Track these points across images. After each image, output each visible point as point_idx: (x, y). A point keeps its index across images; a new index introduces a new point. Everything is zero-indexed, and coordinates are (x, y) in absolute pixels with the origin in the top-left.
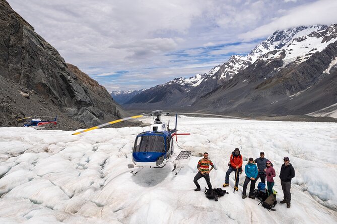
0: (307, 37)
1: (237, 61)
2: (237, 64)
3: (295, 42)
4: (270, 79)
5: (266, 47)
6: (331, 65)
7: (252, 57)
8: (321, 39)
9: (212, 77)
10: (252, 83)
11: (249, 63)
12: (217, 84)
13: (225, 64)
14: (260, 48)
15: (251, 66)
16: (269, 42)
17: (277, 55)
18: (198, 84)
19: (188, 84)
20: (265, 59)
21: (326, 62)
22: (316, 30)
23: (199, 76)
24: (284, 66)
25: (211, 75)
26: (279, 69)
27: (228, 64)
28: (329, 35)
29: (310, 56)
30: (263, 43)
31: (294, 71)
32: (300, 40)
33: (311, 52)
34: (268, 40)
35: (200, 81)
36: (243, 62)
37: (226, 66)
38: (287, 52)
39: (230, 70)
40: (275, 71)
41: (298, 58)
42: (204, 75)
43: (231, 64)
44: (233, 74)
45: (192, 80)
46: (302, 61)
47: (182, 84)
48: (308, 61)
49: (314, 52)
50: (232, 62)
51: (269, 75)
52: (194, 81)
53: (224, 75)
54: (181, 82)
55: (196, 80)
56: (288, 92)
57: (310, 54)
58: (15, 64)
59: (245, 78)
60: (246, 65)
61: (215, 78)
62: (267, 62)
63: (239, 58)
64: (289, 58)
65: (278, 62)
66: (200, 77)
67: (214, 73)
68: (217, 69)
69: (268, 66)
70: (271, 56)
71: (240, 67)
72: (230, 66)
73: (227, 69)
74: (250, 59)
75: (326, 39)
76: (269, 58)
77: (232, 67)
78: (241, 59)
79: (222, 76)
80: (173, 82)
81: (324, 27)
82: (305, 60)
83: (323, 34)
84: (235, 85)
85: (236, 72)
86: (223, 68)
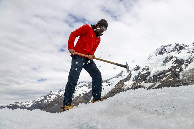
0: (83, 86)
1: (53, 94)
2: (53, 95)
3: (79, 87)
7: (60, 93)
8: (88, 87)
9: (39, 102)
10: (60, 106)
11: (59, 96)
12: (41, 106)
13: (47, 95)
18: (30, 106)
19: (24, 106)
21: (90, 97)
22: (86, 83)
23: (31, 101)
24: (74, 98)
25: (39, 101)
27: (48, 95)
28: (90, 86)
29: (84, 94)
31: (78, 100)
32: (81, 87)
33: (85, 92)
35: (32, 104)
36: (56, 95)
37: (47, 96)
38: (76, 92)
39: (49, 99)
41: (80, 94)
42: (34, 101)
43: (50, 96)
44: (51, 101)
45: (27, 103)
47: (20, 106)
49: (86, 92)
50: (51, 94)
52: (28, 104)
53: (46, 101)
54: (19, 104)
55: (29, 103)
57: (84, 93)
59: (56, 103)
60: (57, 96)
61: (40, 102)
63: (54, 93)
64: (76, 95)
66: (32, 102)
67: (40, 100)
68: (42, 98)
71: (54, 97)
72: (49, 97)
73: (48, 98)
74: (60, 94)
77: (50, 97)
78: (55, 93)
79: (45, 102)
80: (13, 104)
81: (88, 83)
82: (83, 96)
83: (89, 85)
84: (51, 107)
85: (52, 100)
86: (45, 97)
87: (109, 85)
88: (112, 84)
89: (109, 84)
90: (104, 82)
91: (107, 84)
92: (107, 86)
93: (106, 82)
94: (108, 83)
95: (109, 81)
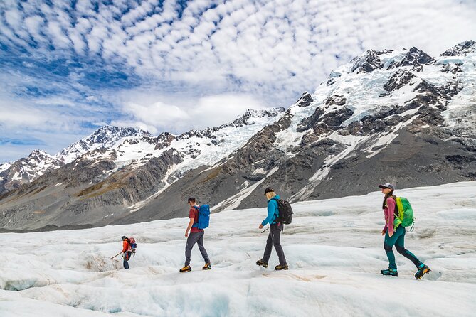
0: (140, 141)
1: (43, 158)
2: (43, 162)
3: (127, 144)
4: (98, 185)
5: (84, 147)
6: (167, 173)
7: (64, 157)
8: (154, 145)
10: (72, 188)
11: (61, 164)
12: (4, 190)
13: (22, 159)
14: (76, 146)
15: (65, 167)
16: (89, 142)
17: (107, 155)
20: (90, 158)
21: (163, 170)
24: (116, 169)
26: (109, 173)
27: (27, 160)
28: (161, 142)
29: (146, 161)
30: (81, 142)
31: (131, 175)
32: (132, 142)
33: (147, 157)
34: (88, 140)
36: (52, 161)
37: (24, 163)
38: (118, 154)
39: (30, 170)
40: (105, 175)
41: (133, 161)
43: (33, 161)
44: (35, 176)
46: (139, 165)
48: (146, 166)
49: (150, 157)
50: (35, 158)
51: (96, 179)
53: (19, 176)
56: (125, 202)
57: (146, 159)
59: (58, 180)
60: (56, 165)
62: (93, 162)
63: (45, 154)
64: (121, 161)
65: (108, 164)
69: (96, 167)
70: (97, 155)
71: (46, 167)
72: (30, 164)
73: (25, 168)
75: (159, 147)
76: (96, 157)
77: (33, 166)
78: (49, 156)
79: (16, 177)
82: (142, 165)
83: (156, 140)
84: (42, 189)
85: (40, 174)
86: (18, 165)
87: (215, 143)
88: (222, 141)
89: (214, 139)
90: (201, 135)
91: (209, 141)
92: (209, 145)
93: (206, 135)
94: (212, 139)
95: (214, 134)
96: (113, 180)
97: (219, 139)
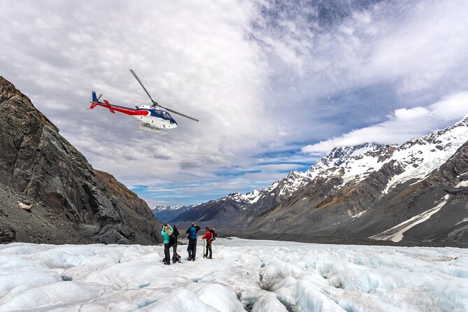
0: (364, 156)
1: (296, 177)
2: (296, 180)
3: (353, 160)
4: (331, 197)
5: (326, 163)
6: (388, 184)
7: (311, 173)
8: (376, 158)
9: (270, 193)
10: (313, 202)
11: (309, 180)
12: (275, 202)
13: (284, 179)
14: (319, 164)
15: (311, 182)
16: (328, 159)
17: (337, 173)
18: (255, 201)
19: (244, 200)
20: (324, 176)
21: (383, 181)
22: (371, 149)
23: (256, 192)
24: (344, 184)
25: (269, 191)
26: (339, 187)
27: (287, 180)
28: (383, 155)
29: (367, 175)
30: (322, 159)
31: (354, 189)
32: (357, 158)
33: (369, 171)
34: (328, 157)
35: (258, 198)
36: (302, 178)
37: (285, 182)
38: (346, 170)
39: (289, 187)
40: (335, 189)
41: (356, 176)
42: (262, 191)
43: (290, 180)
44: (292, 191)
45: (249, 196)
46: (362, 179)
47: (238, 201)
48: (367, 180)
49: (372, 171)
50: (291, 177)
51: (329, 193)
52: (250, 197)
53: (283, 192)
54: (236, 198)
55: (253, 196)
56: (350, 213)
57: (368, 173)
58: (23, 169)
59: (304, 195)
60: (306, 181)
61: (273, 194)
62: (327, 179)
63: (298, 174)
64: (348, 177)
65: (338, 181)
66: (258, 193)
67: (272, 189)
68: (276, 185)
69: (328, 184)
70: (330, 173)
71: (299, 183)
72: (289, 182)
73: (286, 186)
74: (310, 176)
75: (381, 159)
76: (329, 175)
77: (291, 184)
78: (300, 175)
79: (281, 193)
80: (227, 198)
81: (379, 146)
82: (364, 179)
83: (378, 153)
84: (295, 203)
85: (296, 189)
86: (281, 184)
87: (440, 148)
88: (449, 145)
89: (440, 144)
90: (424, 141)
91: (433, 146)
92: (433, 151)
93: (429, 141)
94: (437, 144)
95: (440, 138)
96: (340, 194)
97: (444, 143)
